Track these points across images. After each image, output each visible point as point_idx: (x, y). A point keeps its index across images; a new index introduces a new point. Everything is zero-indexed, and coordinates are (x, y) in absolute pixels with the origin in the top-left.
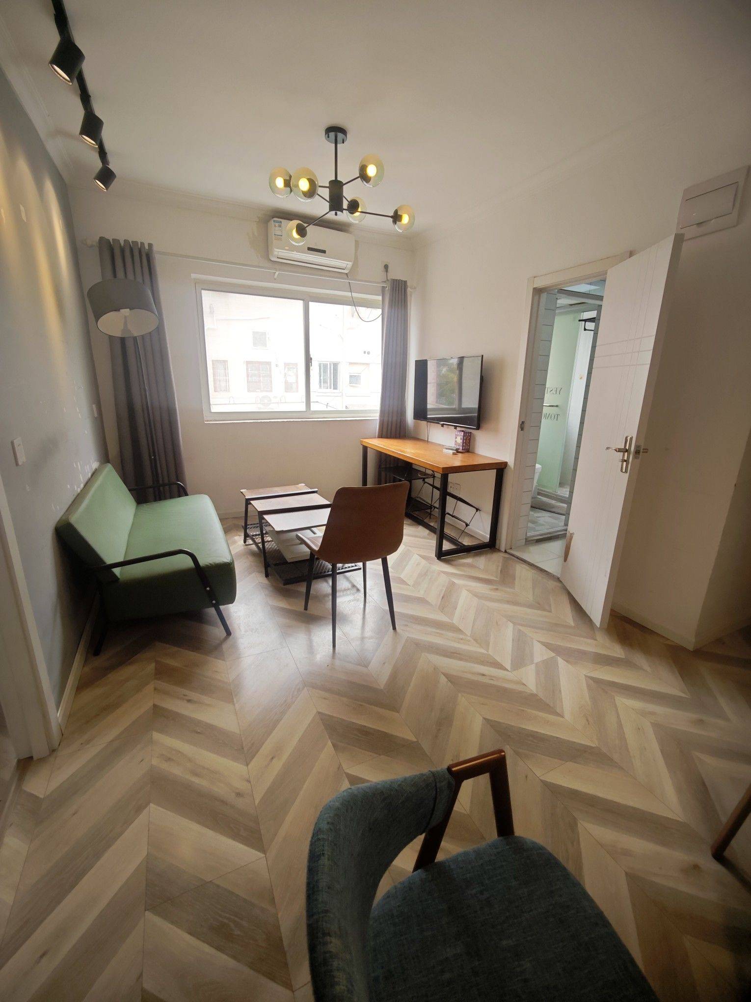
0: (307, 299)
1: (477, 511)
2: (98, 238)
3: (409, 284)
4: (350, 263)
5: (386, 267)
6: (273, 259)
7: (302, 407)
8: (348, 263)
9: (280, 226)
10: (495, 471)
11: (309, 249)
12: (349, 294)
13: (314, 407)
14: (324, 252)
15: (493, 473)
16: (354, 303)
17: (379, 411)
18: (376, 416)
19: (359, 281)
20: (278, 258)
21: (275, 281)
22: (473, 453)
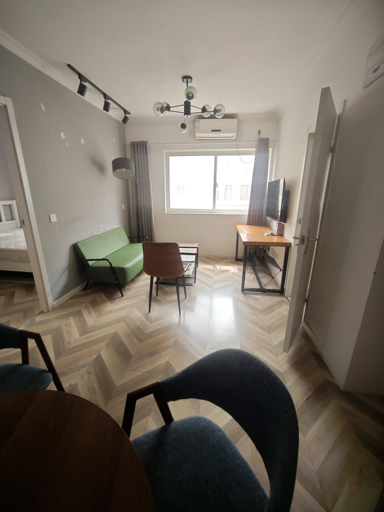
0: (216, 155)
1: (280, 271)
2: (130, 142)
3: (270, 139)
4: (235, 134)
5: (259, 132)
6: (197, 138)
7: (211, 208)
8: (233, 134)
9: (199, 123)
10: (285, 247)
11: (212, 131)
12: (236, 149)
13: (217, 208)
14: (220, 131)
15: (284, 249)
16: (239, 154)
17: (248, 211)
18: (247, 213)
19: (242, 142)
20: (199, 137)
21: (199, 148)
22: (283, 236)
